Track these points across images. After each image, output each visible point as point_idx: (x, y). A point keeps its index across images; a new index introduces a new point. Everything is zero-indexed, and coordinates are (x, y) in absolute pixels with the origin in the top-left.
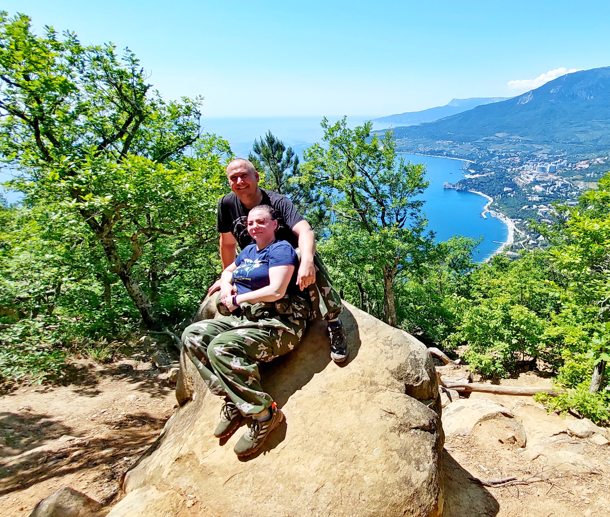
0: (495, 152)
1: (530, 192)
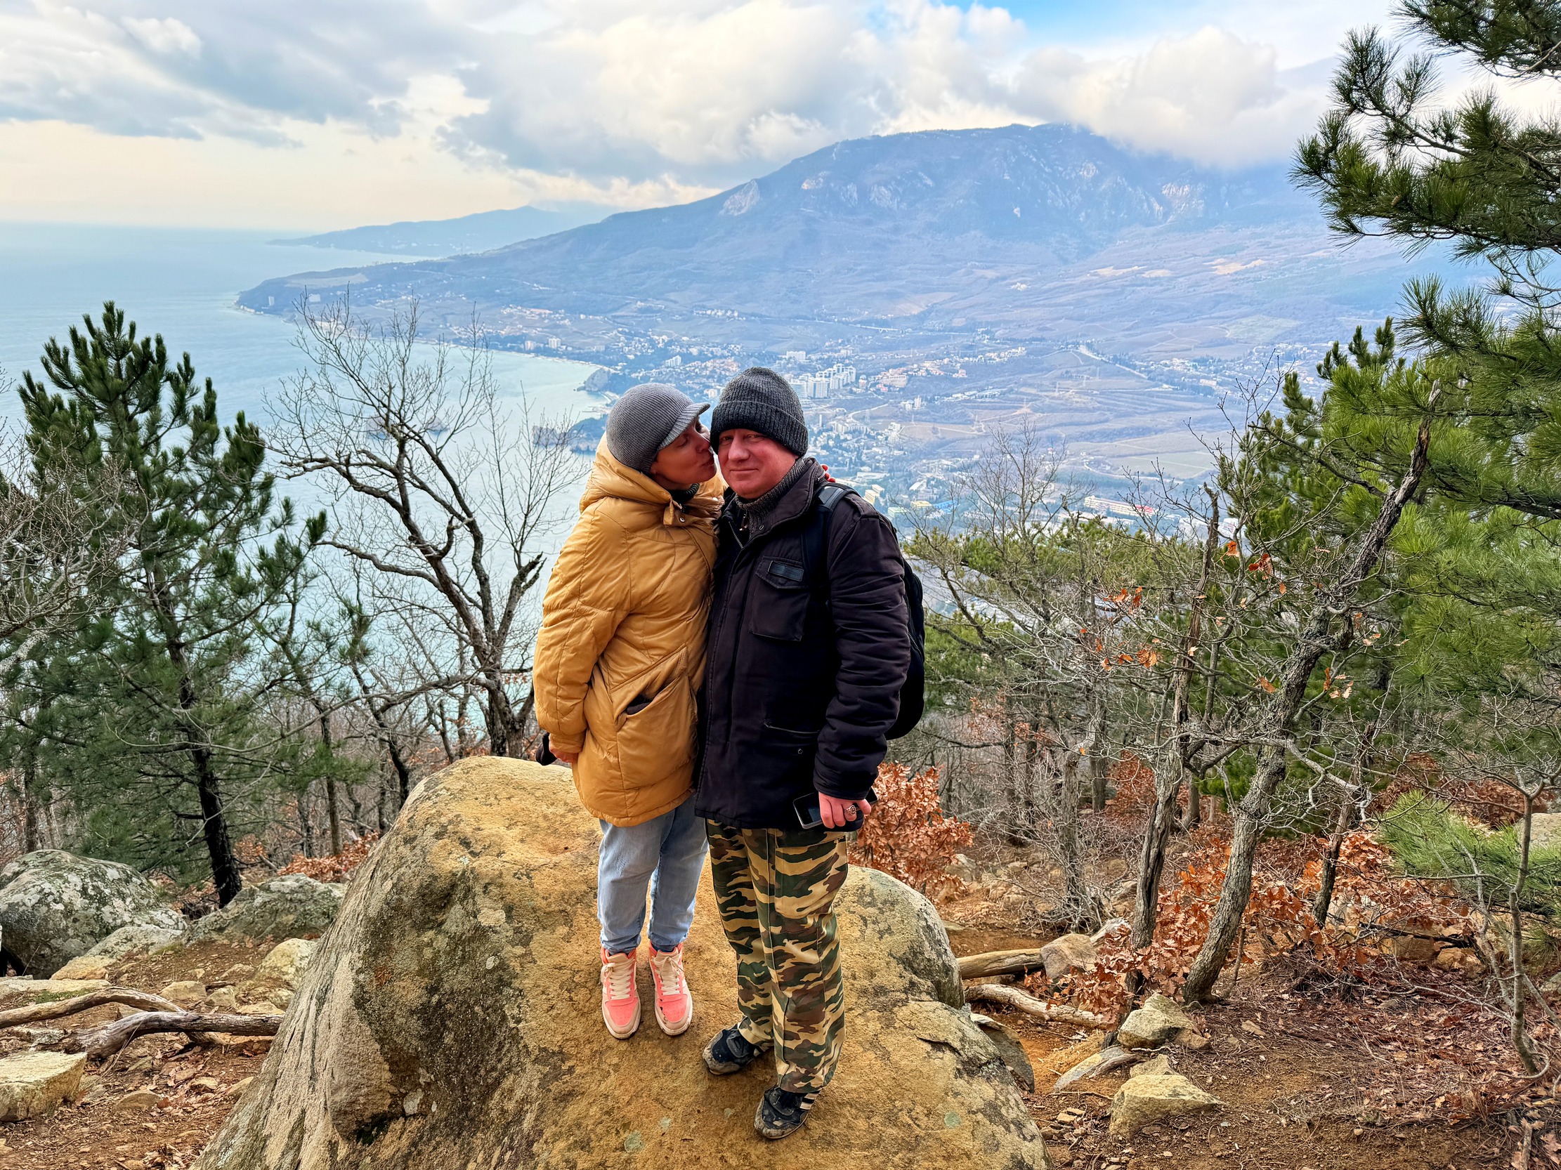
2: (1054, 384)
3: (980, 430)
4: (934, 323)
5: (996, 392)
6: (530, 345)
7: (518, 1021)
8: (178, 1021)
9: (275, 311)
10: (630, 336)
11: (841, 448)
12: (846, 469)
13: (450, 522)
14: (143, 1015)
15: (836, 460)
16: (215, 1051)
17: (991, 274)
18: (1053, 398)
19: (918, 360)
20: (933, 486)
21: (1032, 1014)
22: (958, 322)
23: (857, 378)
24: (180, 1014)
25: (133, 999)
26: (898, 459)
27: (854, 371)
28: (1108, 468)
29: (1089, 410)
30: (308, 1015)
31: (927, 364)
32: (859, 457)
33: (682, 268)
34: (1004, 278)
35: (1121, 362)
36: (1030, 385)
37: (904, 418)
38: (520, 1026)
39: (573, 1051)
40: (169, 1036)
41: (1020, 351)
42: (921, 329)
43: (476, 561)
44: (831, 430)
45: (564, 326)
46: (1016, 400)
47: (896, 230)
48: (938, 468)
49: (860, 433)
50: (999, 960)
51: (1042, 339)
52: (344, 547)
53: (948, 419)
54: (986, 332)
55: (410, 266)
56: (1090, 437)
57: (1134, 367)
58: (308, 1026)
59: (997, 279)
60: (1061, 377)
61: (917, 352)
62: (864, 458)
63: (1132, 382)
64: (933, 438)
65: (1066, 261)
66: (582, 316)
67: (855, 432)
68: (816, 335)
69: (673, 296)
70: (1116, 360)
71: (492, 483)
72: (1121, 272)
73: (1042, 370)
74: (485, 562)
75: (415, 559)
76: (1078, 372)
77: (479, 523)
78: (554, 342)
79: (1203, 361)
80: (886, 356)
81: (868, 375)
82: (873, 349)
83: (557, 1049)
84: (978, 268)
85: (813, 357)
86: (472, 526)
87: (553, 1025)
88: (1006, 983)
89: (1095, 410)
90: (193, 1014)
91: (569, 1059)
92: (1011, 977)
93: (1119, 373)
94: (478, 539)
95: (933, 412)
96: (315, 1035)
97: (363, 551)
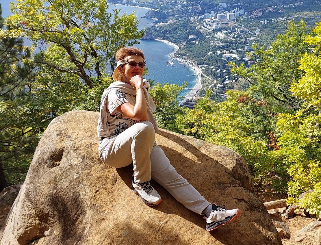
1: (213, 38)
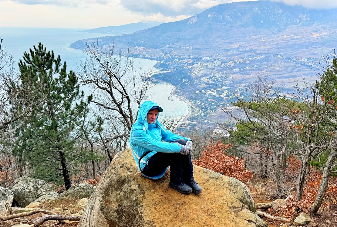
0: (175, 55)
1: (200, 81)
2: (271, 64)
3: (253, 76)
4: (241, 50)
5: (257, 67)
6: (141, 56)
7: (142, 213)
8: (56, 217)
9: (79, 48)
10: (165, 54)
11: (218, 81)
12: (219, 86)
13: (122, 96)
14: (47, 216)
15: (216, 84)
16: (65, 225)
17: (256, 37)
18: (271, 68)
19: (237, 59)
20: (241, 90)
21: (269, 219)
22: (247, 49)
23: (222, 64)
24: (57, 215)
25: (45, 212)
26: (232, 84)
27: (221, 62)
28: (285, 86)
29: (280, 71)
30: (88, 214)
31: (239, 60)
32: (222, 83)
33: (178, 37)
34: (259, 38)
35: (289, 59)
36: (265, 65)
37: (233, 73)
38: (142, 215)
39: (156, 221)
40: (54, 221)
41: (263, 56)
42: (238, 51)
43: (129, 106)
44: (215, 77)
45: (149, 51)
46: (262, 69)
47: (232, 27)
48: (242, 86)
49: (223, 77)
50: (261, 205)
51: (268, 53)
52: (96, 103)
53: (244, 74)
54: (254, 52)
55: (112, 37)
56: (281, 78)
57: (292, 60)
58: (88, 216)
59: (257, 38)
60: (273, 63)
61: (237, 57)
62: (223, 84)
63: (291, 64)
64: (241, 78)
65: (274, 34)
66: (154, 49)
67: (221, 77)
68: (212, 53)
69: (176, 44)
70: (287, 58)
71: (133, 87)
72: (288, 37)
73: (268, 61)
74: (131, 106)
75: (114, 106)
76: (278, 61)
77: (129, 97)
78: (147, 56)
79: (309, 59)
80: (229, 58)
81: (225, 63)
82: (226, 56)
83: (152, 220)
84: (252, 36)
85: (211, 59)
86: (128, 97)
87: (150, 214)
88: (262, 211)
89: (282, 71)
90: (60, 216)
91: (155, 223)
92: (264, 210)
93: (288, 62)
94: (129, 101)
95: (241, 72)
96: (90, 218)
97: (101, 103)
